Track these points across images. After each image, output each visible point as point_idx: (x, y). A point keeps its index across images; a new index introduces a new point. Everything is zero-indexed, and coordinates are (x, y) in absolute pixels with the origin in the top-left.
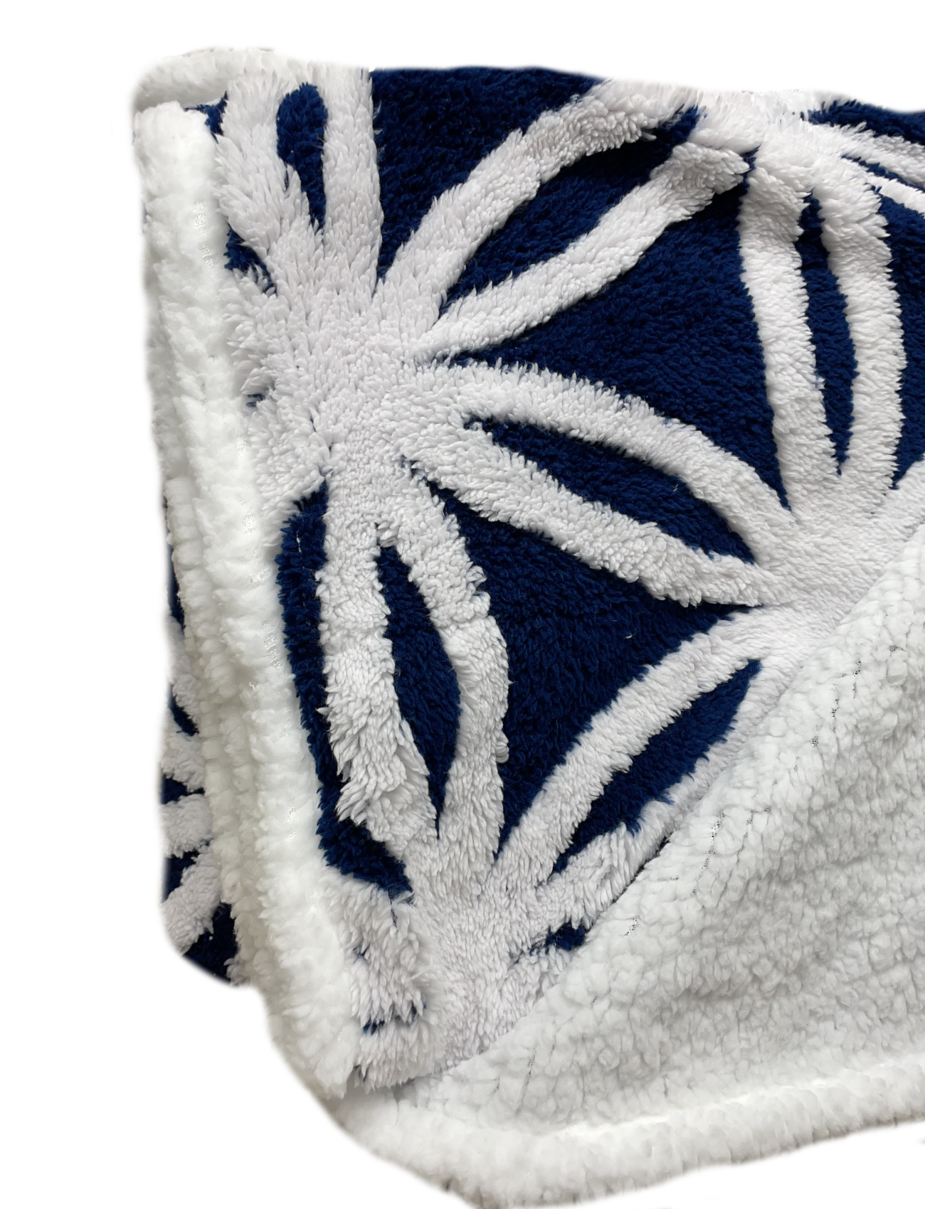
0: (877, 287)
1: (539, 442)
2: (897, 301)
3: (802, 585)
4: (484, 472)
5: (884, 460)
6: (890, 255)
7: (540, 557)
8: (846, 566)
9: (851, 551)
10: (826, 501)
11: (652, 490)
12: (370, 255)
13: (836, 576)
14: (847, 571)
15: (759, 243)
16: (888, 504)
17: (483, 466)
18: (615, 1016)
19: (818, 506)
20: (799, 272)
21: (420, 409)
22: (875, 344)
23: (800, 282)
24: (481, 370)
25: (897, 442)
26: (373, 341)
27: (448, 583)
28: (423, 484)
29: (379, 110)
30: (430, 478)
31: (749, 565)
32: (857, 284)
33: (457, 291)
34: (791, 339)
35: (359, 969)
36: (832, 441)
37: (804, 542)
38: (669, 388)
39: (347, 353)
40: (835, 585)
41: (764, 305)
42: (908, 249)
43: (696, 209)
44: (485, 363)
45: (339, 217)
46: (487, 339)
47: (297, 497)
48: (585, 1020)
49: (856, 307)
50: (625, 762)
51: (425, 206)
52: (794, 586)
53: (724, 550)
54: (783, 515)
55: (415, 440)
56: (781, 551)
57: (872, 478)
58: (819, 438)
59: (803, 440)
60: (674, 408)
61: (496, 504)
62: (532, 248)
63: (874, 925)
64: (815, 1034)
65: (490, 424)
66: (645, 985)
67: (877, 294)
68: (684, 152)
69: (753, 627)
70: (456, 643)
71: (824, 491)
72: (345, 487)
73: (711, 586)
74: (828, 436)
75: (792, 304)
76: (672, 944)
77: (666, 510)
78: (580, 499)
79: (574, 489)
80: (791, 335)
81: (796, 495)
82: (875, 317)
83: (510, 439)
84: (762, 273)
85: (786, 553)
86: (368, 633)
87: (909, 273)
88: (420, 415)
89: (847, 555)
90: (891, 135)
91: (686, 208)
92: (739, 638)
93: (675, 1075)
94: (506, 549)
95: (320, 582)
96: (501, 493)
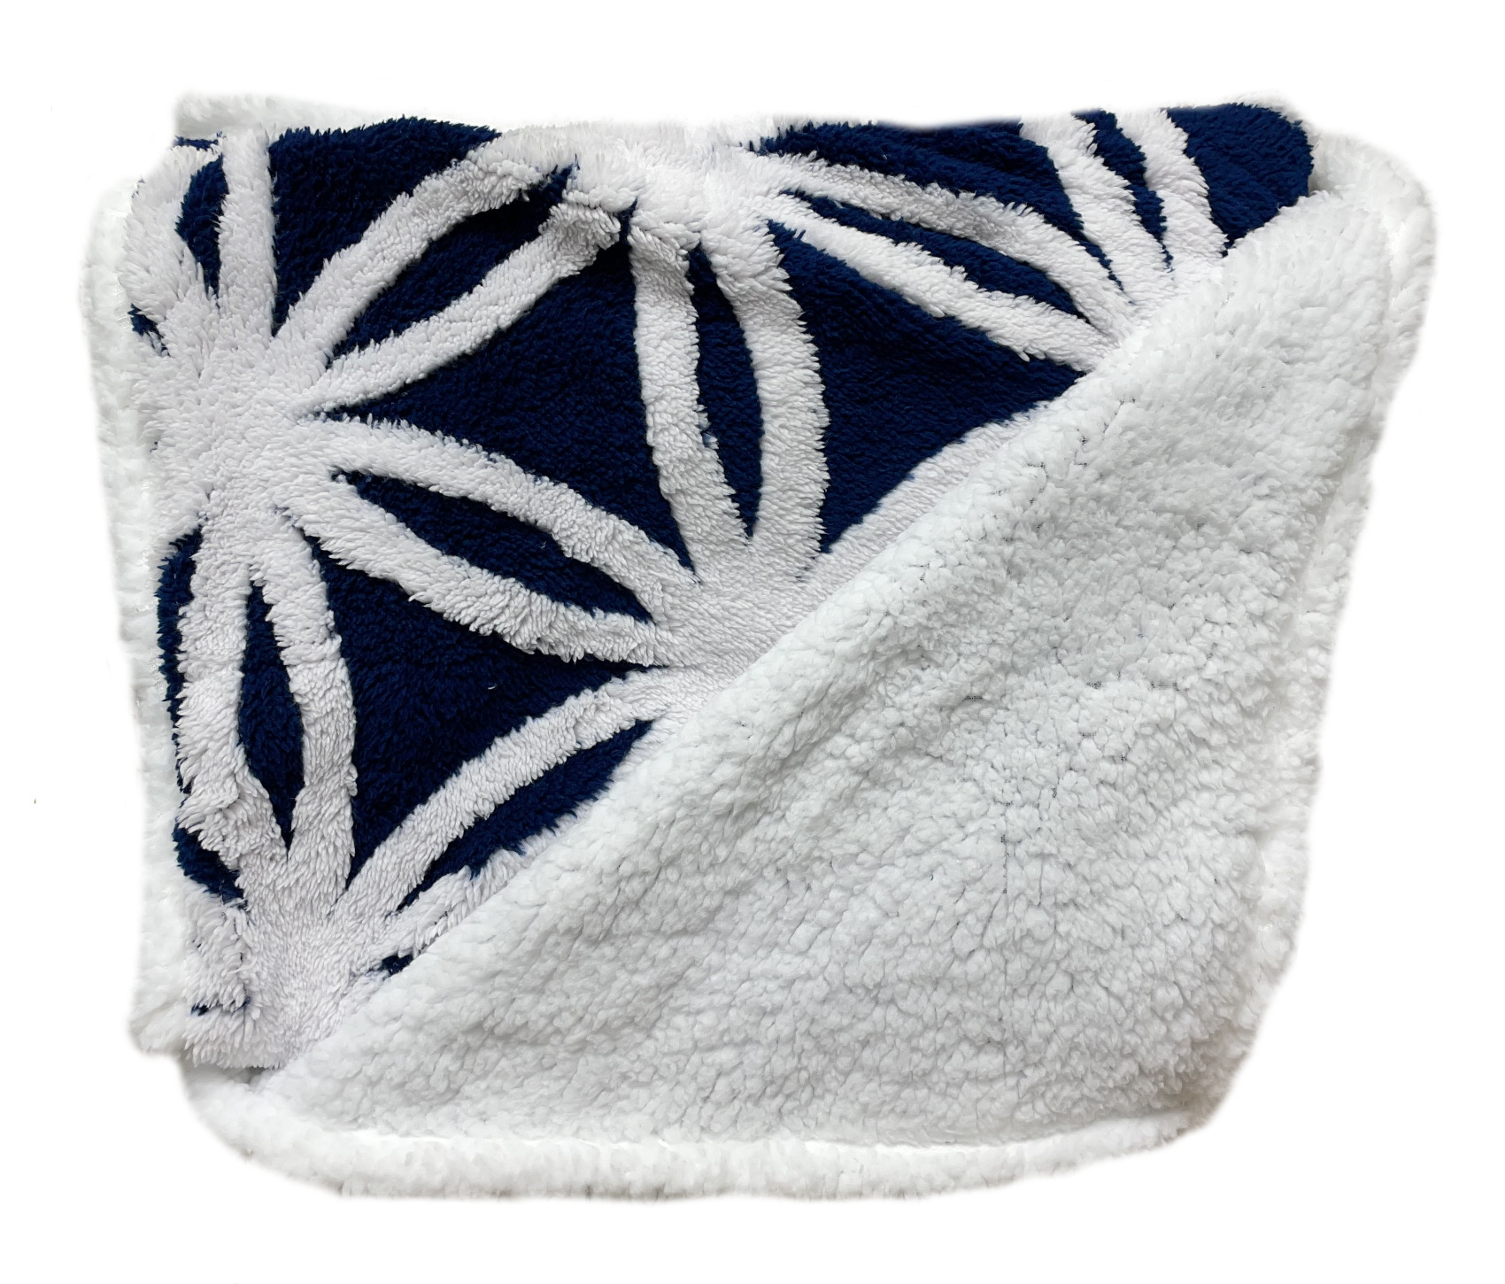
0: (788, 341)
1: (401, 495)
2: (815, 354)
3: (708, 647)
4: (344, 522)
5: (807, 522)
6: (798, 307)
7: (392, 606)
8: (762, 632)
9: (769, 616)
10: (736, 563)
11: (520, 546)
12: (264, 315)
13: (750, 641)
14: (764, 638)
15: (653, 298)
16: (819, 569)
17: (343, 517)
18: (403, 1037)
19: (727, 567)
20: (694, 327)
21: (294, 460)
22: (783, 402)
23: (693, 336)
24: (353, 426)
25: (821, 504)
26: (260, 394)
27: (300, 625)
28: (291, 530)
29: (276, 179)
30: (297, 525)
31: (641, 625)
32: (762, 339)
33: (341, 348)
34: (675, 398)
35: (193, 959)
36: (733, 501)
37: (709, 604)
38: (540, 447)
39: (234, 406)
40: (749, 650)
41: (648, 364)
42: (817, 302)
43: (583, 265)
44: (358, 418)
45: (233, 282)
46: (361, 396)
47: (173, 540)
48: (378, 1036)
49: (762, 363)
50: (487, 809)
51: (317, 269)
52: (700, 649)
53: (608, 608)
54: (684, 575)
55: (286, 488)
56: (681, 612)
57: (791, 541)
58: (717, 498)
59: (696, 500)
60: (544, 466)
61: (353, 553)
62: (417, 306)
63: (699, 1002)
64: (627, 1097)
65: (354, 478)
66: (432, 1014)
67: (788, 349)
68: (561, 212)
69: (649, 688)
70: (299, 683)
71: (733, 553)
72: (219, 530)
73: (593, 643)
74: (731, 496)
75: (680, 362)
76: (462, 980)
77: (534, 566)
78: (438, 552)
79: (432, 542)
80: (674, 395)
81: (697, 555)
82: (786, 373)
83: (372, 492)
84: (652, 329)
85: (687, 615)
86: (224, 665)
87: (825, 326)
88: (293, 466)
89: (763, 620)
90: (845, 164)
91: (574, 263)
92: (631, 698)
93: (466, 1104)
94: (362, 596)
95: (183, 617)
96: (359, 543)
